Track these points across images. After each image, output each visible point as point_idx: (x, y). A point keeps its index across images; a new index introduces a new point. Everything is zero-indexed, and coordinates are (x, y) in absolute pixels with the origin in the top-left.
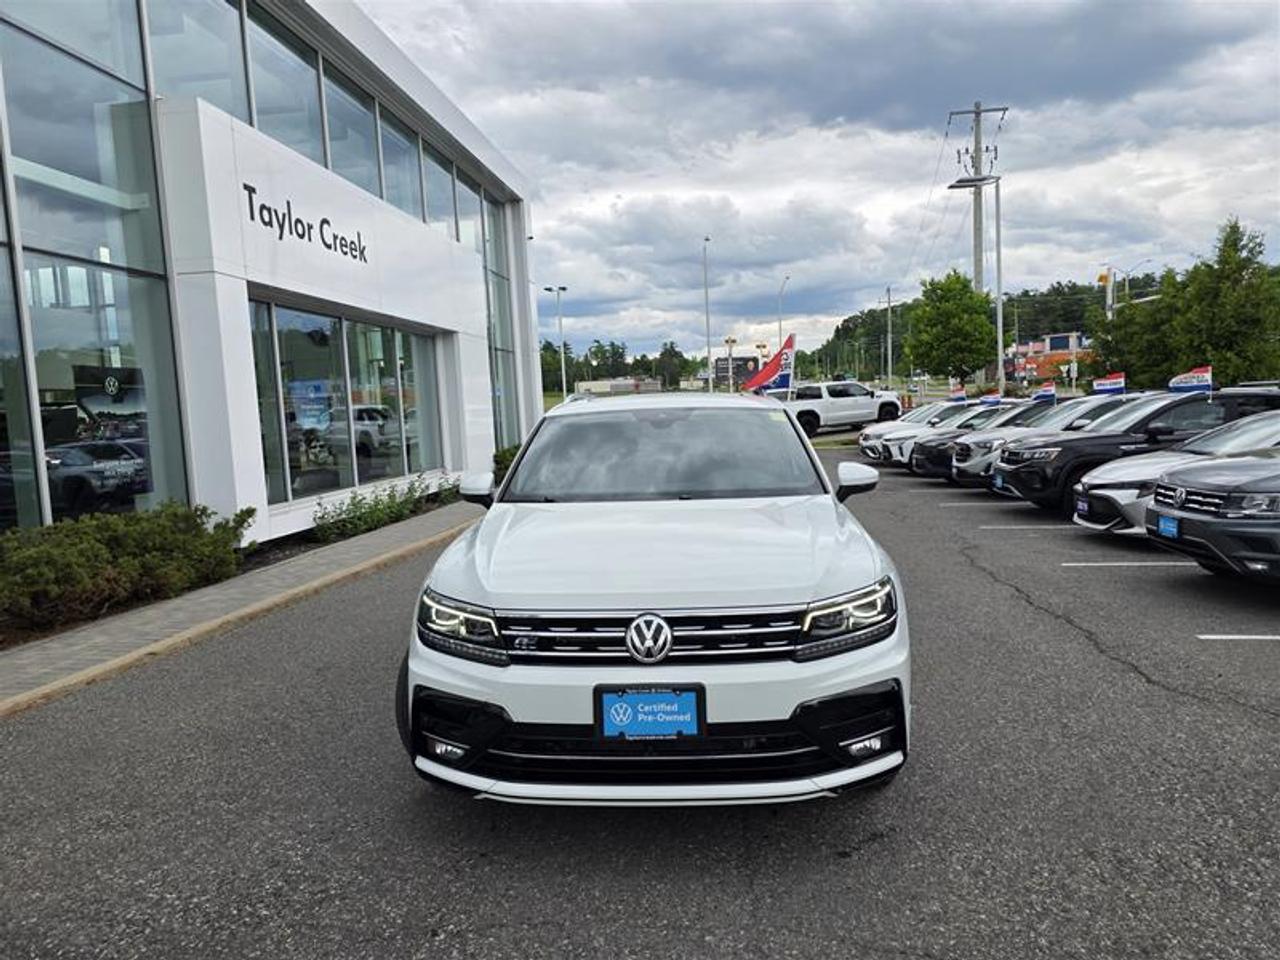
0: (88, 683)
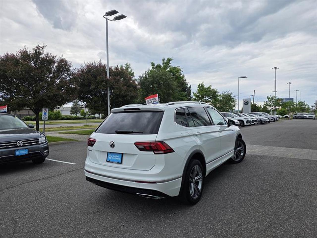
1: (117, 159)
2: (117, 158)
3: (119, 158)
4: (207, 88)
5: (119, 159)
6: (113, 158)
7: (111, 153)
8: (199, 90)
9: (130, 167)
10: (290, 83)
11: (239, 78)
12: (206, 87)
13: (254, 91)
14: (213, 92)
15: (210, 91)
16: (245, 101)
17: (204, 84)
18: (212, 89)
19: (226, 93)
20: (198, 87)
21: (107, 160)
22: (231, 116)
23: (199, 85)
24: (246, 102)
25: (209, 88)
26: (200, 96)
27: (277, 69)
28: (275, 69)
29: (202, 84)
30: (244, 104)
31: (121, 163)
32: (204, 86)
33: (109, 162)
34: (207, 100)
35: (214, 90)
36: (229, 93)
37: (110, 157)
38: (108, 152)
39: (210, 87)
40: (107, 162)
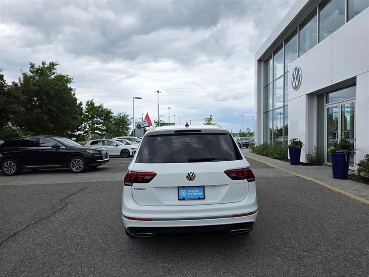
0: (354, 200)
1: (196, 194)
2: (197, 192)
3: (200, 192)
4: (98, 107)
5: (199, 194)
6: (189, 194)
7: (185, 188)
8: (87, 108)
9: (218, 201)
10: (169, 108)
11: (133, 98)
12: (96, 105)
13: (143, 114)
14: (107, 112)
15: (102, 111)
16: (137, 125)
17: (94, 101)
18: (105, 109)
19: (123, 114)
20: (87, 105)
21: (180, 198)
22: (137, 141)
23: (88, 102)
24: (139, 125)
25: (100, 107)
26: (90, 116)
27: (160, 93)
28: (157, 93)
29: (92, 101)
30: (137, 127)
31: (204, 198)
32: (94, 104)
33: (183, 199)
34: (99, 121)
35: (107, 110)
36: (126, 114)
37: (183, 193)
38: (178, 187)
39: (101, 105)
40: (179, 201)
